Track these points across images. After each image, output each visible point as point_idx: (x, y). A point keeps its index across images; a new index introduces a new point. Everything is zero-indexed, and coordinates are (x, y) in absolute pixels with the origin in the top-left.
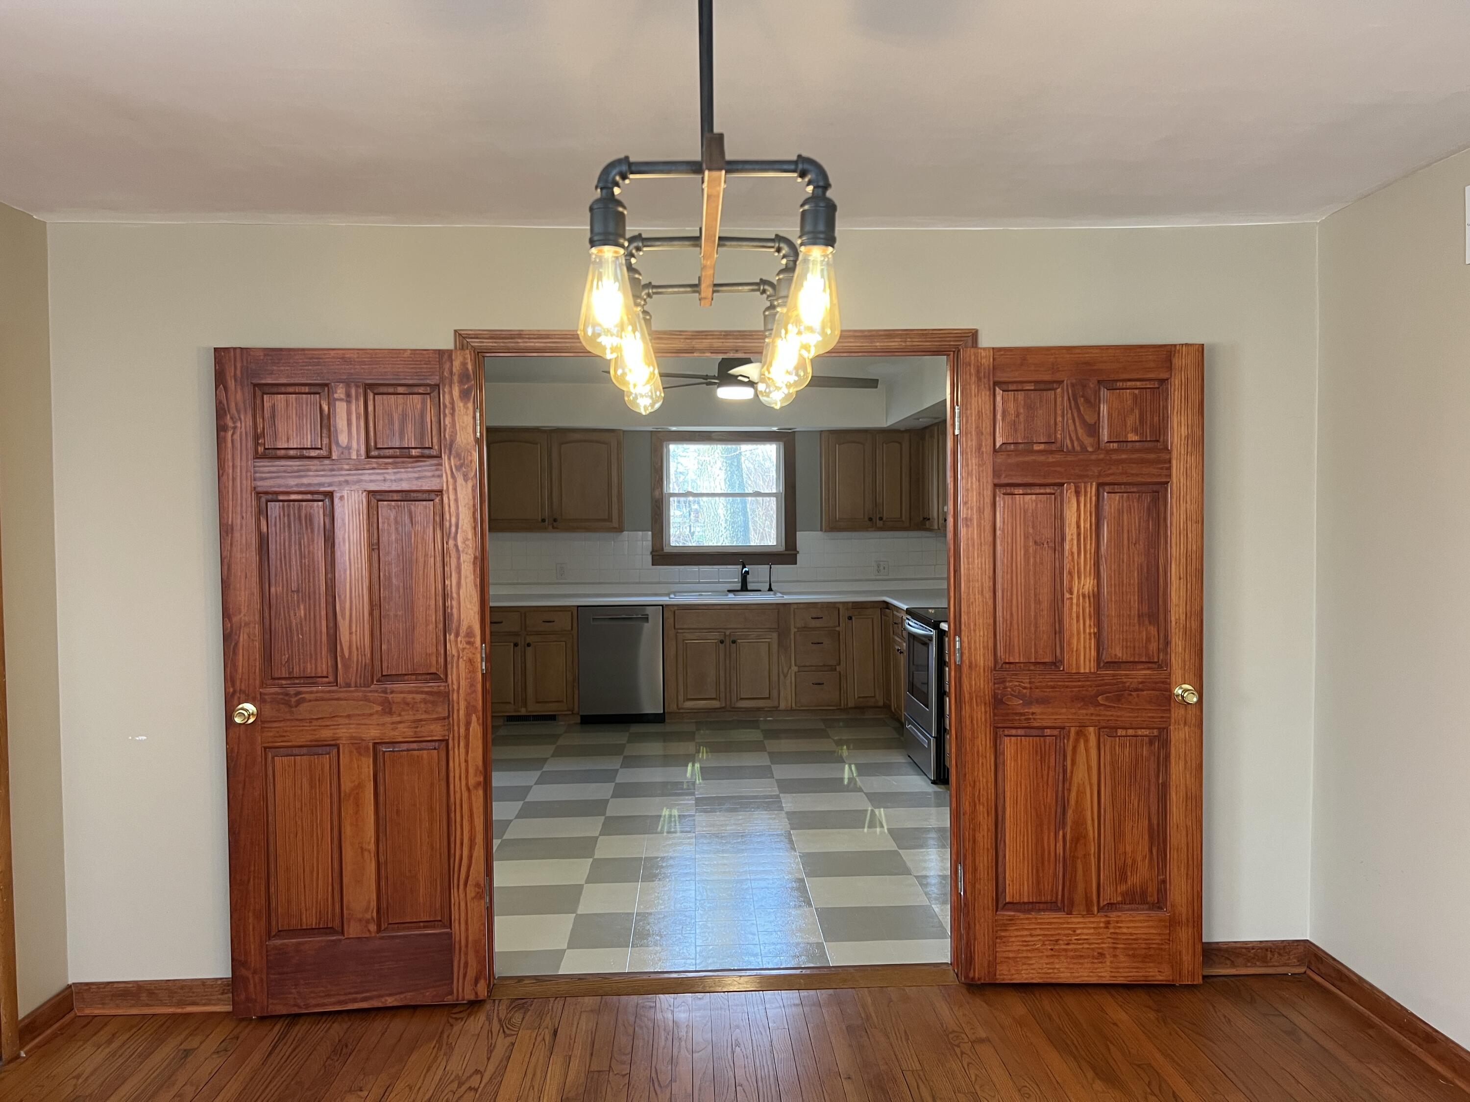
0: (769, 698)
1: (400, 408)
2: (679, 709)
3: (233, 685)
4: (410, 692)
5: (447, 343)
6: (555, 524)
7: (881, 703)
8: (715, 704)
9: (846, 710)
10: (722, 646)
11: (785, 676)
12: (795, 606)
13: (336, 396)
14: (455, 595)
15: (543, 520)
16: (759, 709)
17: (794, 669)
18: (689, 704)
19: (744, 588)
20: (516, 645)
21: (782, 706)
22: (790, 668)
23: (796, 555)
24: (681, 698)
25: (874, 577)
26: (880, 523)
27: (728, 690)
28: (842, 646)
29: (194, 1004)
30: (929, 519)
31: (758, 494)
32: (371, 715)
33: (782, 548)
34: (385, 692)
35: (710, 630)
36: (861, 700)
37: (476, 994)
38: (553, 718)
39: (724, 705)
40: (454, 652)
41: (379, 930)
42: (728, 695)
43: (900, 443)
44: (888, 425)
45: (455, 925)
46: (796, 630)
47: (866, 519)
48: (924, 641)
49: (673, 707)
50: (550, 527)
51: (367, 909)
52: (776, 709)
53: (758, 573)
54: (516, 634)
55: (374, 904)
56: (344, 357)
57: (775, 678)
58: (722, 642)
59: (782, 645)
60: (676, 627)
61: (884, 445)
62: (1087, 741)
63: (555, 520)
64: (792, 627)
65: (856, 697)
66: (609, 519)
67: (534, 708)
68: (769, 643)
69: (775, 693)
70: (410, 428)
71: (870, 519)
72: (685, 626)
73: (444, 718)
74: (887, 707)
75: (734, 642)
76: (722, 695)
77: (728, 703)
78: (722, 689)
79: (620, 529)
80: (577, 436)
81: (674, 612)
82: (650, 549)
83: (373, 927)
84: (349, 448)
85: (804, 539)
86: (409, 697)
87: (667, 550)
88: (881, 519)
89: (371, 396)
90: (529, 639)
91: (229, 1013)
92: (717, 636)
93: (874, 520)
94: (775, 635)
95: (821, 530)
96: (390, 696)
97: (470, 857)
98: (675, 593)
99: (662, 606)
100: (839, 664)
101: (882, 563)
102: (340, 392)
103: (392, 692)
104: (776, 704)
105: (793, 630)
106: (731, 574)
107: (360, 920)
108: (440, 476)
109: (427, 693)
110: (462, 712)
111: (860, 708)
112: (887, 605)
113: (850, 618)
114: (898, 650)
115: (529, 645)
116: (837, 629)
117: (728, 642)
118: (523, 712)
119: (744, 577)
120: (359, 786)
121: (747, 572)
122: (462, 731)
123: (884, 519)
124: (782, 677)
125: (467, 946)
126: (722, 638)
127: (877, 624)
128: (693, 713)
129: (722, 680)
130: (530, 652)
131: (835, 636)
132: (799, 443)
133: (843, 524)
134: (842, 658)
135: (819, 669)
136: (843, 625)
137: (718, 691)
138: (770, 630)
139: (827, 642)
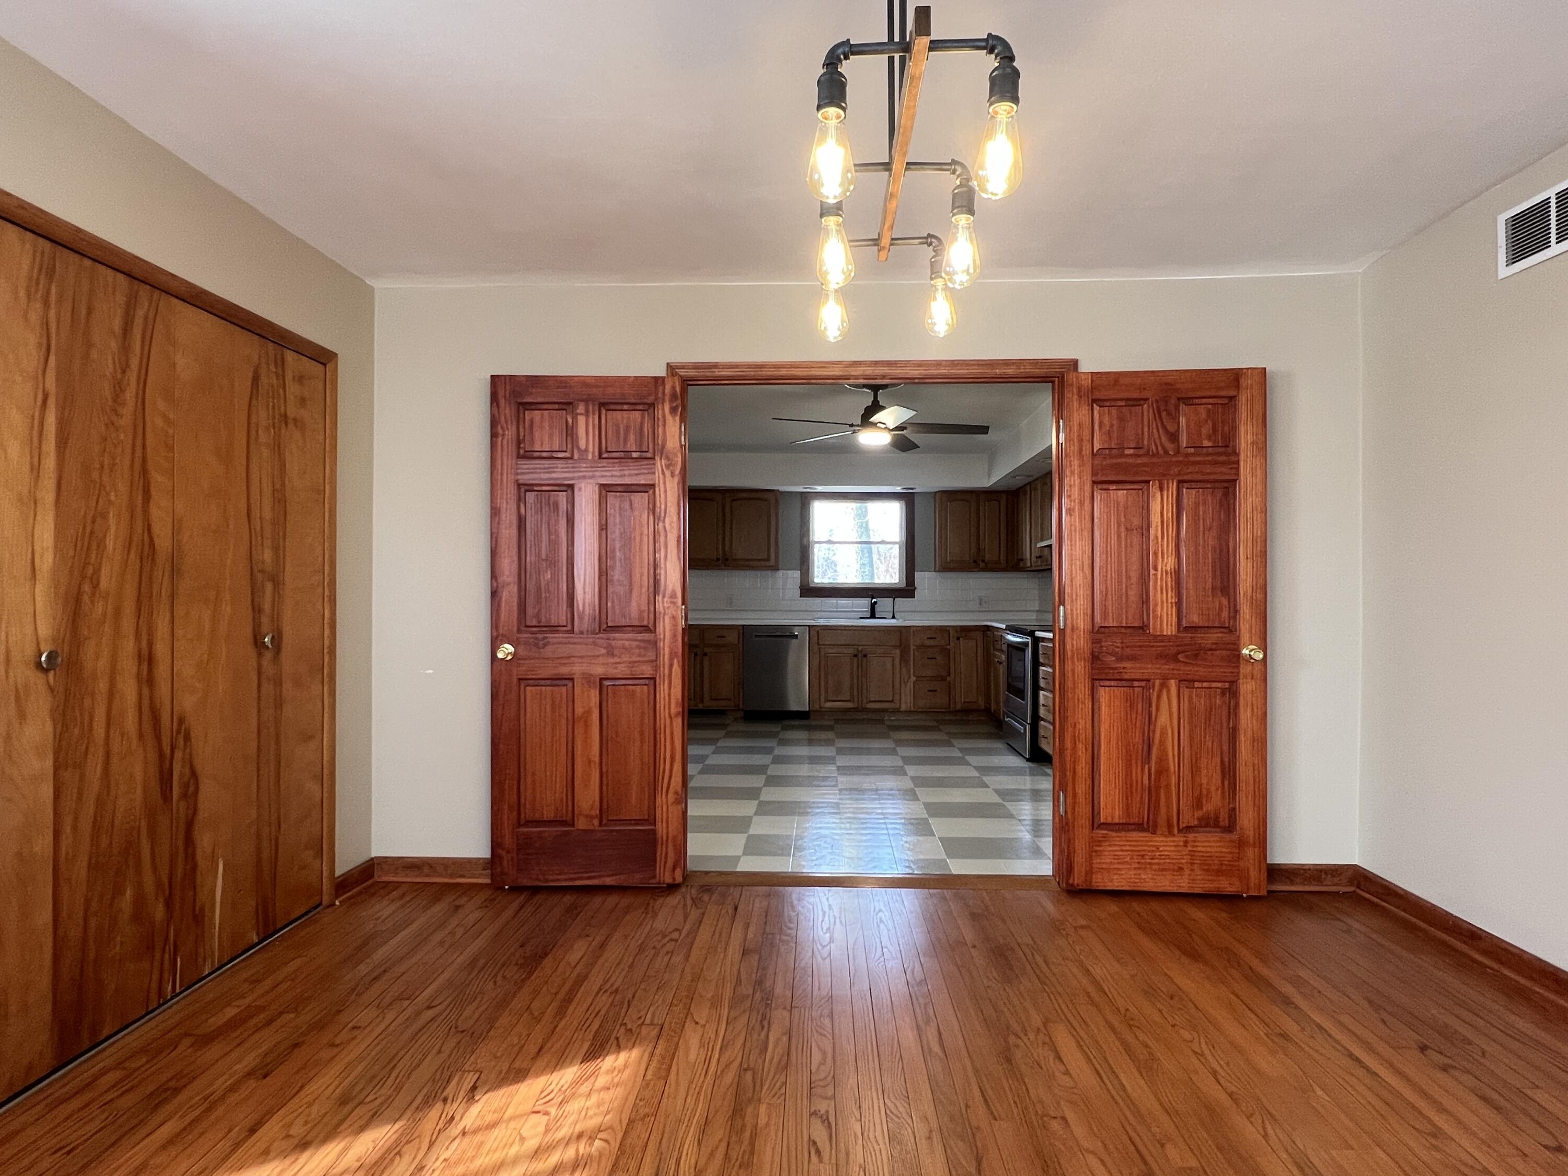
0: (892, 701)
1: (625, 421)
2: (822, 708)
3: (497, 630)
4: (627, 640)
5: (661, 372)
6: (727, 563)
7: (983, 707)
8: (850, 705)
9: (956, 712)
10: (855, 659)
11: (906, 683)
12: (915, 629)
13: (578, 411)
14: (662, 566)
15: (718, 560)
16: (884, 710)
17: (913, 679)
18: (828, 705)
19: (873, 616)
20: (696, 654)
21: (903, 708)
22: (910, 678)
23: (914, 590)
24: (823, 700)
25: (977, 609)
26: (982, 565)
27: (860, 694)
28: (952, 661)
29: (462, 876)
30: (1022, 560)
31: (883, 542)
32: (598, 656)
33: (903, 585)
34: (609, 639)
35: (846, 646)
36: (967, 705)
37: (674, 879)
38: (723, 712)
39: (856, 706)
40: (661, 610)
41: (601, 824)
42: (860, 698)
43: (999, 502)
44: (990, 484)
45: (659, 824)
46: (915, 647)
47: (971, 561)
48: (1021, 648)
49: (817, 707)
50: (723, 565)
51: (592, 808)
52: (898, 709)
53: (884, 604)
54: (696, 646)
55: (597, 804)
56: (586, 383)
57: (897, 686)
58: (855, 656)
59: (903, 658)
60: (820, 643)
61: (986, 502)
62: (1169, 691)
63: (727, 560)
64: (912, 645)
65: (963, 703)
66: (768, 560)
67: (707, 704)
68: (893, 657)
69: (897, 697)
70: (632, 437)
71: (975, 562)
72: (827, 643)
73: (652, 661)
74: (987, 710)
75: (865, 656)
76: (856, 698)
77: (860, 704)
78: (856, 694)
79: (776, 568)
80: (744, 495)
81: (818, 631)
82: (799, 585)
83: (596, 822)
84: (586, 450)
85: (921, 578)
86: (627, 643)
87: (811, 585)
88: (983, 561)
89: (603, 412)
90: (706, 650)
91: (487, 885)
92: (851, 651)
93: (978, 562)
94: (898, 652)
95: (935, 571)
96: (613, 643)
97: (671, 771)
98: (820, 617)
99: (809, 626)
100: (949, 675)
101: (983, 598)
102: (581, 409)
103: (614, 639)
104: (897, 706)
105: (912, 647)
106: (863, 604)
107: (587, 816)
108: (654, 473)
109: (640, 641)
110: (666, 657)
111: (966, 711)
112: (988, 628)
113: (958, 639)
114: (998, 662)
115: (705, 654)
116: (948, 647)
117: (860, 656)
118: (701, 706)
119: (873, 606)
120: (588, 712)
121: (875, 603)
122: (667, 671)
123: (986, 561)
124: (903, 685)
125: (667, 840)
126: (856, 653)
127: (980, 644)
128: (833, 711)
129: (855, 686)
130: (706, 659)
131: (946, 653)
132: (917, 500)
133: (952, 565)
134: (952, 671)
135: (934, 678)
136: (952, 645)
137: (852, 695)
138: (895, 647)
139: (939, 658)
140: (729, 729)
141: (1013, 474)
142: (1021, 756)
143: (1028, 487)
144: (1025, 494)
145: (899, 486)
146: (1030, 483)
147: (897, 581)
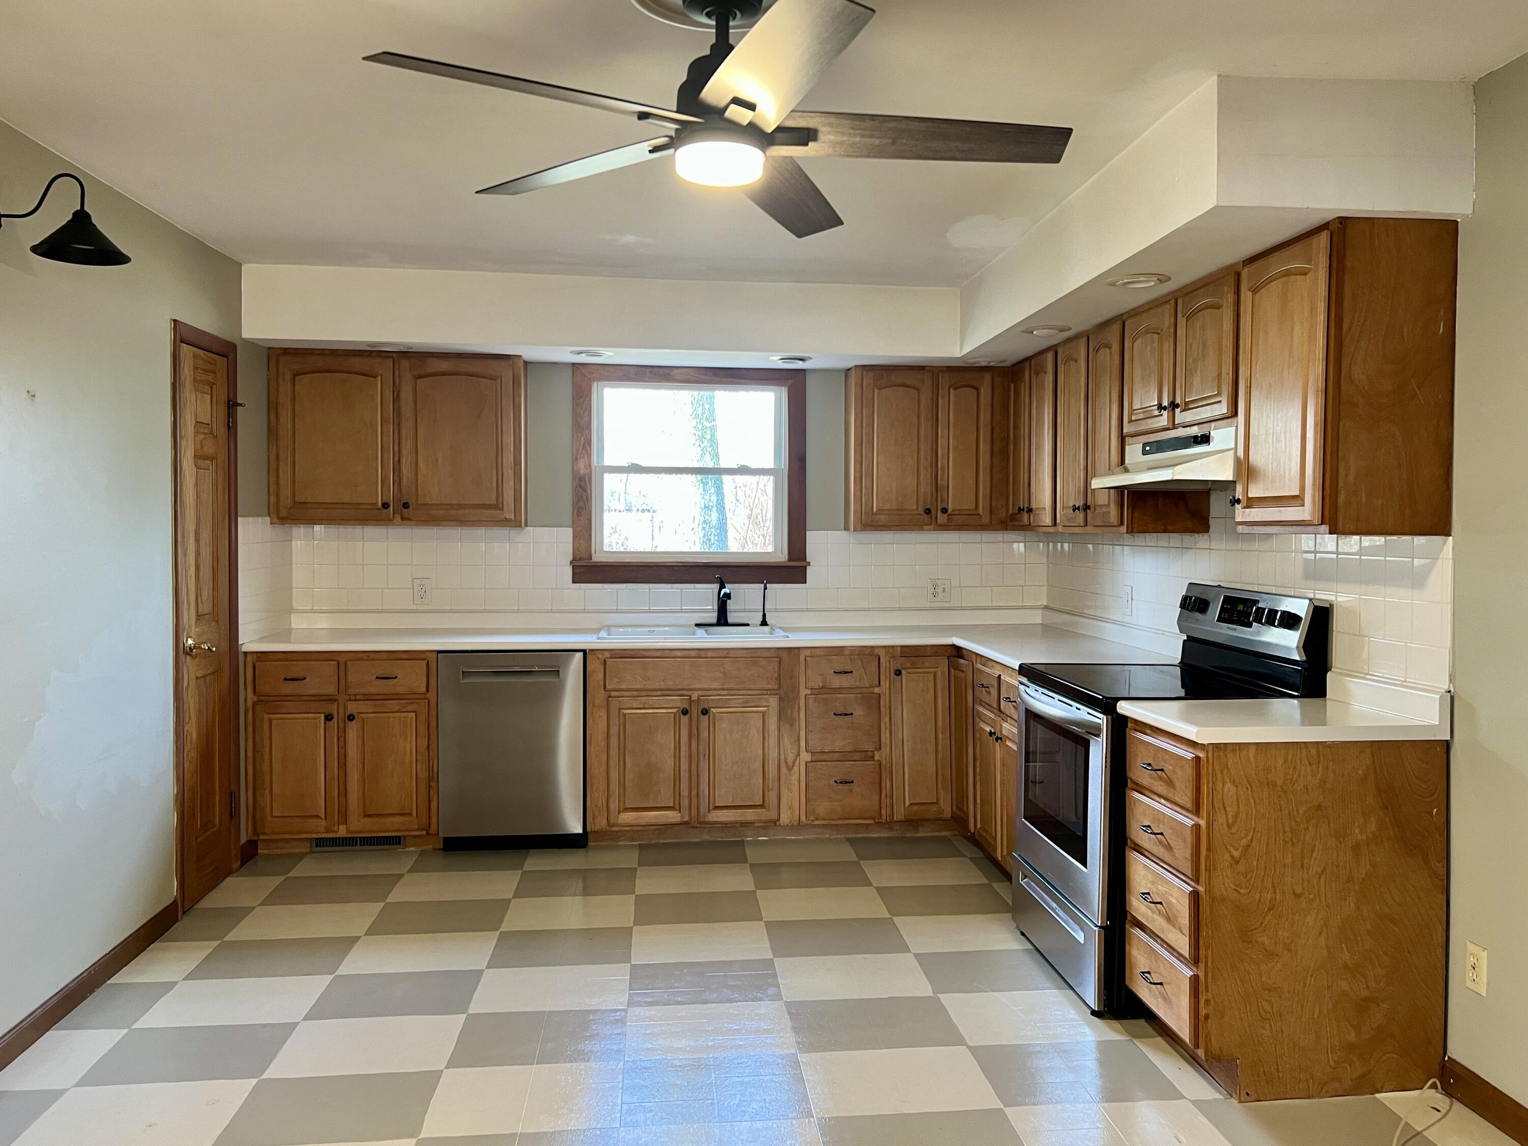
0: (762, 806)
2: (614, 825)
6: (405, 511)
7: (948, 814)
8: (673, 816)
9: (890, 824)
10: (685, 719)
11: (790, 769)
12: (808, 652)
15: (385, 505)
16: (745, 824)
17: (805, 756)
18: (628, 817)
19: (722, 620)
20: (329, 718)
22: (799, 754)
23: (805, 567)
24: (614, 805)
25: (928, 605)
26: (942, 518)
27: (694, 793)
28: (885, 719)
30: (1030, 510)
31: (743, 470)
33: (782, 557)
35: (666, 692)
36: (915, 808)
38: (395, 841)
39: (686, 819)
42: (694, 800)
43: (977, 389)
44: (967, 349)
46: (809, 692)
47: (921, 510)
48: (1078, 732)
49: (599, 823)
50: (398, 517)
52: (775, 822)
53: (745, 596)
54: (330, 699)
57: (772, 772)
58: (685, 712)
59: (785, 716)
60: (608, 687)
61: (951, 390)
63: (406, 505)
64: (802, 687)
65: (907, 804)
66: (498, 506)
67: (358, 825)
68: (764, 713)
69: (772, 797)
71: (928, 511)
72: (623, 686)
74: (959, 821)
76: (685, 802)
77: (694, 813)
78: (685, 793)
79: (516, 523)
80: (444, 366)
81: (605, 661)
82: (571, 558)
85: (814, 539)
87: (597, 558)
88: (944, 511)
90: (352, 708)
92: (677, 702)
93: (933, 512)
94: (773, 701)
95: (846, 528)
98: (608, 628)
99: (584, 651)
100: (880, 749)
101: (939, 582)
104: (774, 814)
105: (803, 692)
106: (702, 597)
111: (912, 822)
112: (957, 652)
113: (898, 673)
114: (991, 734)
115: (351, 718)
116: (877, 690)
117: (695, 712)
118: (342, 832)
119: (723, 603)
121: (728, 596)
123: (950, 510)
124: (784, 770)
126: (685, 705)
127: (942, 683)
128: (635, 832)
129: (685, 776)
130: (353, 730)
131: (873, 702)
132: (812, 388)
133: (883, 519)
134: (885, 737)
135: (845, 756)
136: (885, 683)
137: (677, 794)
138: (765, 692)
139: (859, 712)
140: (398, 895)
141: (1026, 328)
142: (1071, 992)
143: (1050, 356)
144: (1040, 371)
145: (774, 350)
146: (1054, 349)
147: (770, 549)
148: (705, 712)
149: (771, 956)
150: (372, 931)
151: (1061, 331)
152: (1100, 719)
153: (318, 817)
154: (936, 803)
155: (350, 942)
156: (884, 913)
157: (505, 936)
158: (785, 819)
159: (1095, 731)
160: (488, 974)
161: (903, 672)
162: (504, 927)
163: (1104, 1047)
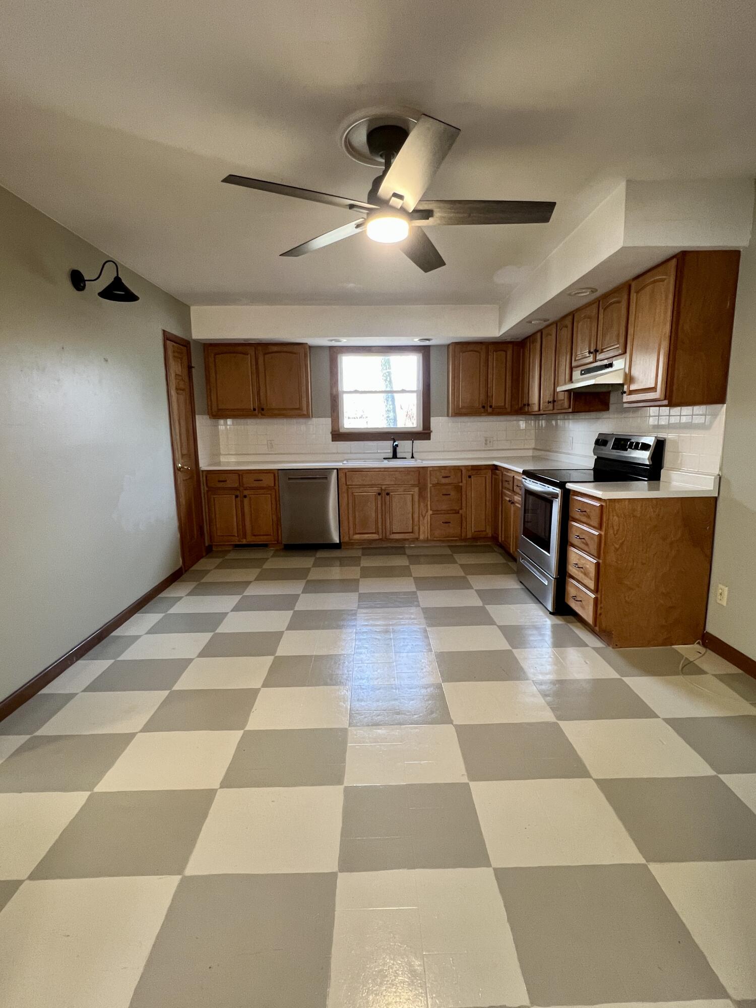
0: (412, 532)
2: (351, 540)
6: (263, 412)
7: (490, 535)
8: (375, 536)
9: (465, 540)
10: (379, 497)
11: (424, 518)
12: (431, 469)
15: (254, 410)
16: (405, 540)
17: (430, 512)
18: (357, 537)
19: (395, 456)
20: (237, 497)
22: (427, 512)
23: (430, 433)
24: (351, 532)
25: (484, 448)
26: (490, 410)
27: (384, 527)
28: (464, 496)
30: (528, 405)
31: (403, 391)
33: (420, 429)
35: (372, 486)
36: (476, 533)
38: (265, 546)
39: (381, 537)
42: (384, 530)
43: (506, 352)
44: (501, 333)
46: (431, 485)
47: (481, 406)
48: (546, 500)
49: (346, 539)
50: (260, 414)
52: (417, 539)
53: (404, 446)
54: (236, 489)
57: (416, 519)
58: (379, 494)
59: (422, 495)
60: (348, 484)
61: (495, 353)
63: (263, 409)
64: (429, 483)
65: (473, 531)
66: (300, 409)
67: (250, 539)
68: (412, 495)
69: (416, 528)
71: (484, 407)
72: (354, 484)
74: (495, 538)
76: (380, 531)
77: (384, 535)
78: (380, 527)
79: (307, 416)
80: (275, 349)
81: (346, 473)
82: (330, 430)
85: (436, 422)
87: (342, 431)
88: (491, 407)
90: (246, 493)
92: (376, 490)
93: (486, 408)
94: (416, 489)
95: (448, 416)
98: (347, 460)
99: (337, 469)
100: (461, 509)
101: (488, 439)
104: (416, 535)
105: (429, 485)
106: (387, 446)
111: (475, 539)
112: (495, 467)
113: (470, 477)
114: (509, 501)
115: (245, 497)
116: (460, 484)
117: (384, 494)
118: (244, 542)
119: (395, 449)
121: (397, 445)
123: (493, 407)
124: (421, 518)
126: (380, 492)
127: (489, 481)
128: (361, 542)
129: (380, 520)
130: (246, 501)
131: (459, 489)
132: (433, 354)
133: (464, 411)
134: (464, 504)
135: (447, 512)
136: (464, 482)
137: (377, 528)
138: (414, 486)
139: (453, 493)
140: (267, 566)
141: (528, 320)
142: (541, 605)
143: (539, 335)
144: (534, 341)
145: (416, 336)
146: (541, 331)
147: (415, 426)
148: (388, 494)
149: (415, 590)
150: (256, 579)
151: (545, 321)
152: (558, 491)
153: (234, 536)
154: (485, 531)
155: (248, 583)
156: (463, 574)
157: (308, 581)
158: (422, 537)
159: (555, 496)
160: (302, 596)
161: (472, 477)
162: (309, 578)
163: (554, 626)
